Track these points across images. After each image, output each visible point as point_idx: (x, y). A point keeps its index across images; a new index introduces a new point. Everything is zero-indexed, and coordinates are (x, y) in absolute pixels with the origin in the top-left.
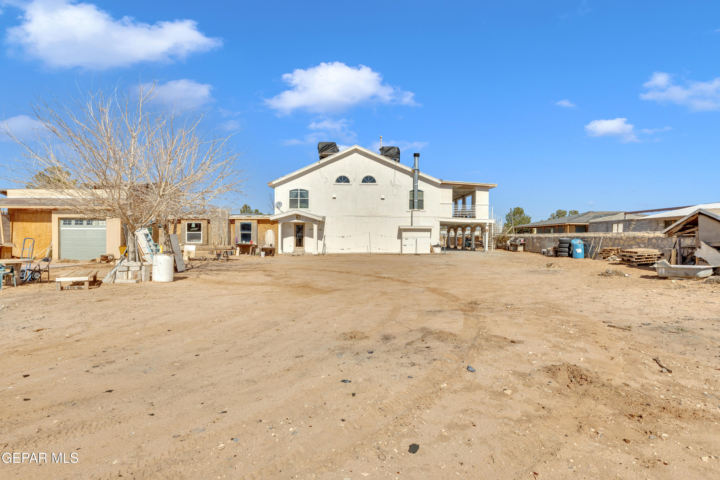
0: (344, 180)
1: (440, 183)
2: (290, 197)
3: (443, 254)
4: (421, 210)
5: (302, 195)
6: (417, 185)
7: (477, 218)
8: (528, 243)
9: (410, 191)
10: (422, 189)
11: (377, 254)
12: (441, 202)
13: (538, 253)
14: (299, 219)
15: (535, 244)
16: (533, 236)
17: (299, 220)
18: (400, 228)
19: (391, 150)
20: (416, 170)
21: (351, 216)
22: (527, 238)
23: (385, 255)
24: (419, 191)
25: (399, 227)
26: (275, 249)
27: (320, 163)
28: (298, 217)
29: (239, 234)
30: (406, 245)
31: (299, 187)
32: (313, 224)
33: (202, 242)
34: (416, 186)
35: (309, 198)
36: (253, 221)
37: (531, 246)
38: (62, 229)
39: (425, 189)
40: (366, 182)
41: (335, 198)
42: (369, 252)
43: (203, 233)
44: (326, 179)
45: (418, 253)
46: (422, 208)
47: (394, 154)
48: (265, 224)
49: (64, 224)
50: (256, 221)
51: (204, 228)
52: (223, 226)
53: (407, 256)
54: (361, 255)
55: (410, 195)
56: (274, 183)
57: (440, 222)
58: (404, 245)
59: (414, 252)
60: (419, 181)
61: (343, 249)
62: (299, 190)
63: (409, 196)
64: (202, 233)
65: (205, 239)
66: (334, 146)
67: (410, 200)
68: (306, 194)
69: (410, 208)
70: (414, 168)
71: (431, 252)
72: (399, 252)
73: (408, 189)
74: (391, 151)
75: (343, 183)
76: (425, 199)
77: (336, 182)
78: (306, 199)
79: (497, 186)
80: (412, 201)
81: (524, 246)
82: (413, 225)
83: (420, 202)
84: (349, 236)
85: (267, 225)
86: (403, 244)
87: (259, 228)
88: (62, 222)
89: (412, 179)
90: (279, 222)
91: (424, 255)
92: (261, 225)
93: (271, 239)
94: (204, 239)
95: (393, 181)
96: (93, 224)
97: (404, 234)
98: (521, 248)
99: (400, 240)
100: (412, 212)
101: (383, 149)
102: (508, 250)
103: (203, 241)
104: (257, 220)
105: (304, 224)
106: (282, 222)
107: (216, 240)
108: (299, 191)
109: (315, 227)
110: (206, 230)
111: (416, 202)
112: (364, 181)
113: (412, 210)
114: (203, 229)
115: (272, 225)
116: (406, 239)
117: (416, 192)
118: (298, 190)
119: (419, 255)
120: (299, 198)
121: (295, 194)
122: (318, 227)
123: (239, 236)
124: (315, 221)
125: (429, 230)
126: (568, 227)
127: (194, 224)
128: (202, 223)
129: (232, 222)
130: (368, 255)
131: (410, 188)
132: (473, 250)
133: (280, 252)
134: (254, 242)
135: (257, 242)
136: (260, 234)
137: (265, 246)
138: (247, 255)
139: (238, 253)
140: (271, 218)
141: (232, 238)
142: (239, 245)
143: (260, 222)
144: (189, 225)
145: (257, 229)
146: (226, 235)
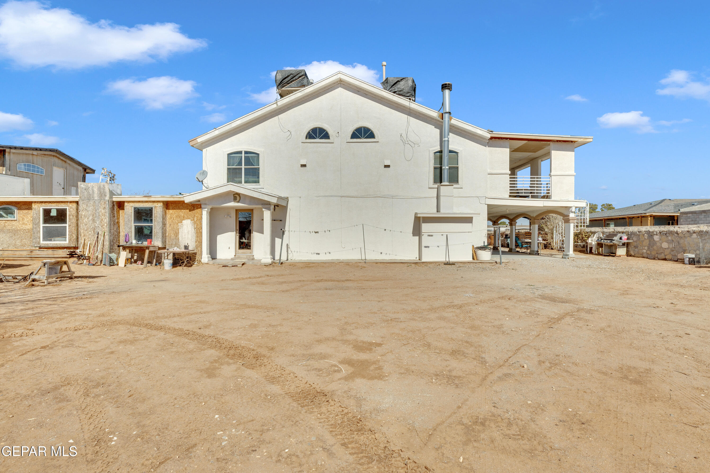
0: (320, 135)
1: (489, 136)
2: (228, 165)
3: (496, 262)
4: (455, 186)
5: (248, 161)
6: (448, 141)
7: (553, 198)
8: (636, 242)
9: (435, 153)
10: (456, 147)
11: (377, 263)
12: (489, 171)
13: (665, 259)
14: (238, 200)
15: (658, 244)
16: (651, 230)
17: (238, 202)
18: (419, 215)
19: (402, 83)
20: (446, 113)
21: (332, 196)
22: (633, 233)
23: (392, 264)
24: (451, 152)
25: (416, 214)
26: (195, 254)
27: (277, 105)
28: (236, 197)
29: (131, 228)
30: (428, 247)
31: (244, 148)
32: (263, 210)
33: (67, 242)
34: (446, 143)
35: (261, 166)
36: (155, 204)
37: (646, 248)
39: (461, 149)
40: (358, 137)
41: (304, 166)
43: (69, 226)
44: (289, 133)
45: (451, 260)
46: (457, 182)
47: (406, 90)
48: (178, 210)
50: (162, 204)
51: (71, 217)
52: (100, 214)
53: (429, 265)
54: (348, 264)
55: (435, 159)
56: (200, 140)
57: (489, 206)
58: (426, 247)
59: (442, 259)
60: (450, 134)
61: (319, 254)
62: (243, 153)
63: (432, 161)
64: (67, 225)
65: (73, 237)
66: (302, 75)
67: (435, 168)
68: (255, 159)
69: (435, 182)
70: (442, 111)
71: (473, 259)
72: (415, 259)
73: (431, 149)
74: (401, 85)
75: (317, 140)
76: (460, 166)
77: (306, 138)
78: (256, 168)
79: (591, 140)
80: (438, 171)
81: (627, 247)
82: (442, 211)
83: (452, 170)
84: (326, 230)
85: (182, 212)
86: (424, 244)
87: (168, 216)
89: (438, 131)
90: (202, 206)
91: (461, 265)
92: (171, 211)
93: (190, 236)
94: (70, 235)
95: (404, 136)
97: (425, 227)
98: (621, 251)
99: (417, 238)
100: (438, 189)
101: (387, 82)
102: (591, 252)
103: (70, 240)
104: (163, 202)
105: (252, 210)
106: (210, 207)
107: (88, 238)
108: (243, 155)
109: (267, 215)
110: (74, 221)
111: (446, 171)
112: (354, 135)
113: (439, 184)
114: (69, 219)
115: (190, 211)
116: (429, 235)
117: (446, 154)
118: (240, 152)
119: (453, 264)
120: (243, 167)
121: (237, 161)
122: (272, 215)
123: (131, 232)
124: (266, 204)
125: (468, 220)
126: (649, 219)
127: (55, 211)
128: (68, 208)
129: (121, 205)
130: (360, 264)
131: (435, 146)
132: (536, 254)
133: (205, 257)
134: (157, 242)
135: (164, 242)
136: (168, 228)
137: (176, 250)
138: (138, 266)
139: (122, 262)
140: (188, 199)
141: (122, 234)
142: (124, 248)
143: (168, 205)
144: (47, 212)
145: (164, 218)
146: (106, 229)
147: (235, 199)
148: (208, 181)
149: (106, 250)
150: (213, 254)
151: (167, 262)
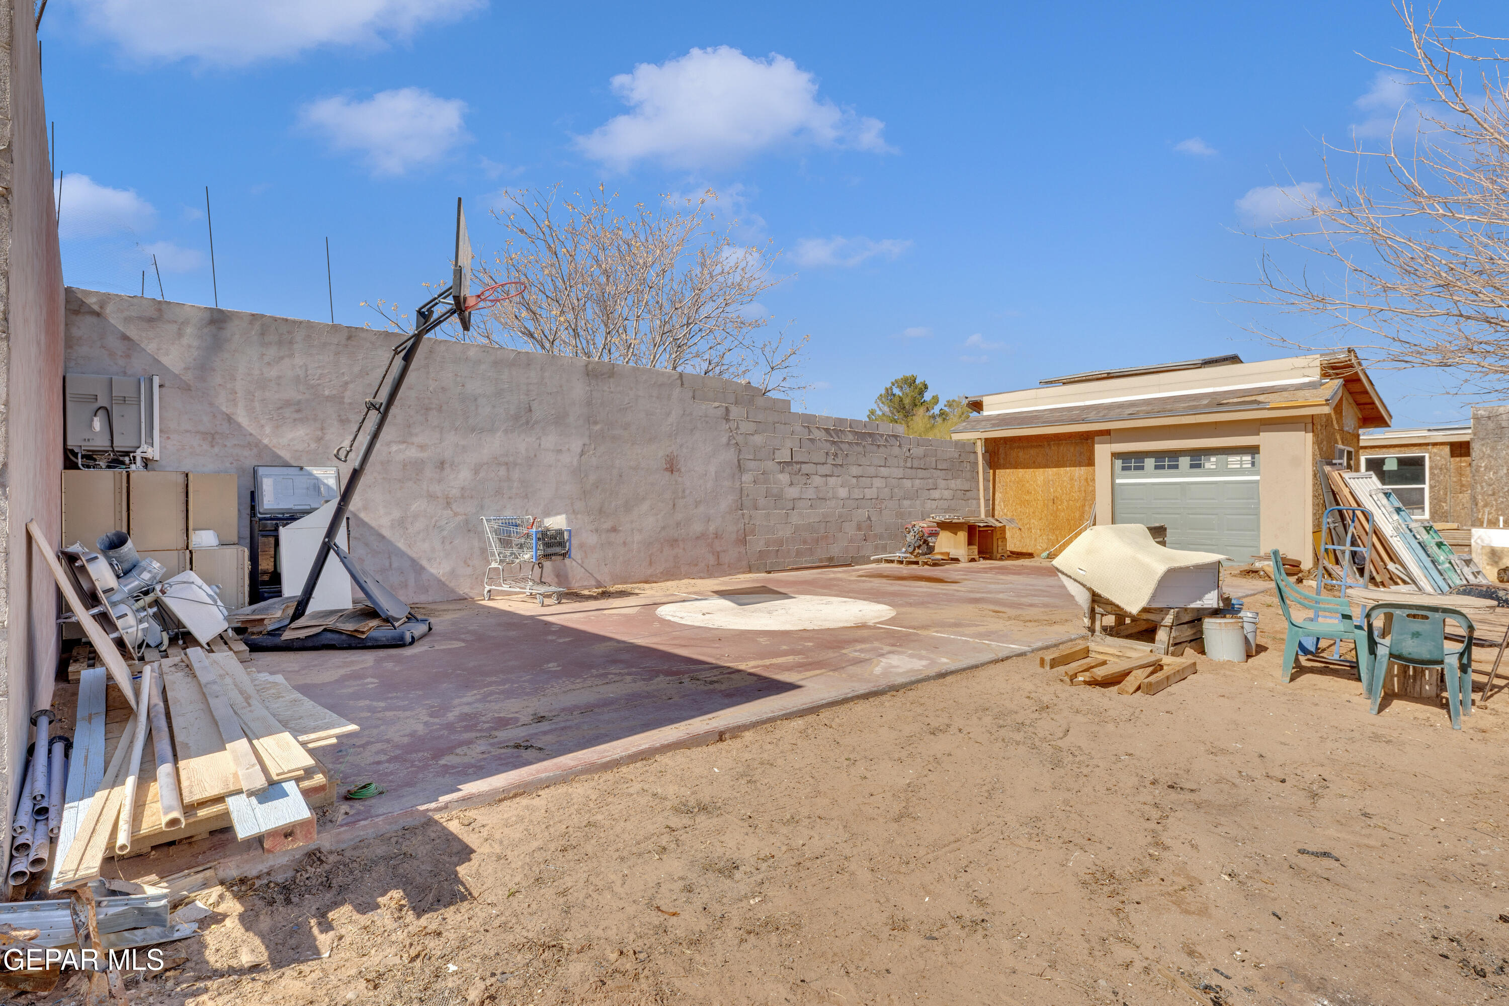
38: (1118, 481)
43: (1431, 487)
49: (1124, 468)
51: (1437, 471)
64: (1426, 486)
65: (1441, 507)
88: (1119, 463)
94: (1435, 505)
96: (1207, 465)
103: (1433, 513)
107: (1498, 510)
110: (1444, 477)
114: (1431, 474)
127: (1395, 462)
128: (1427, 455)
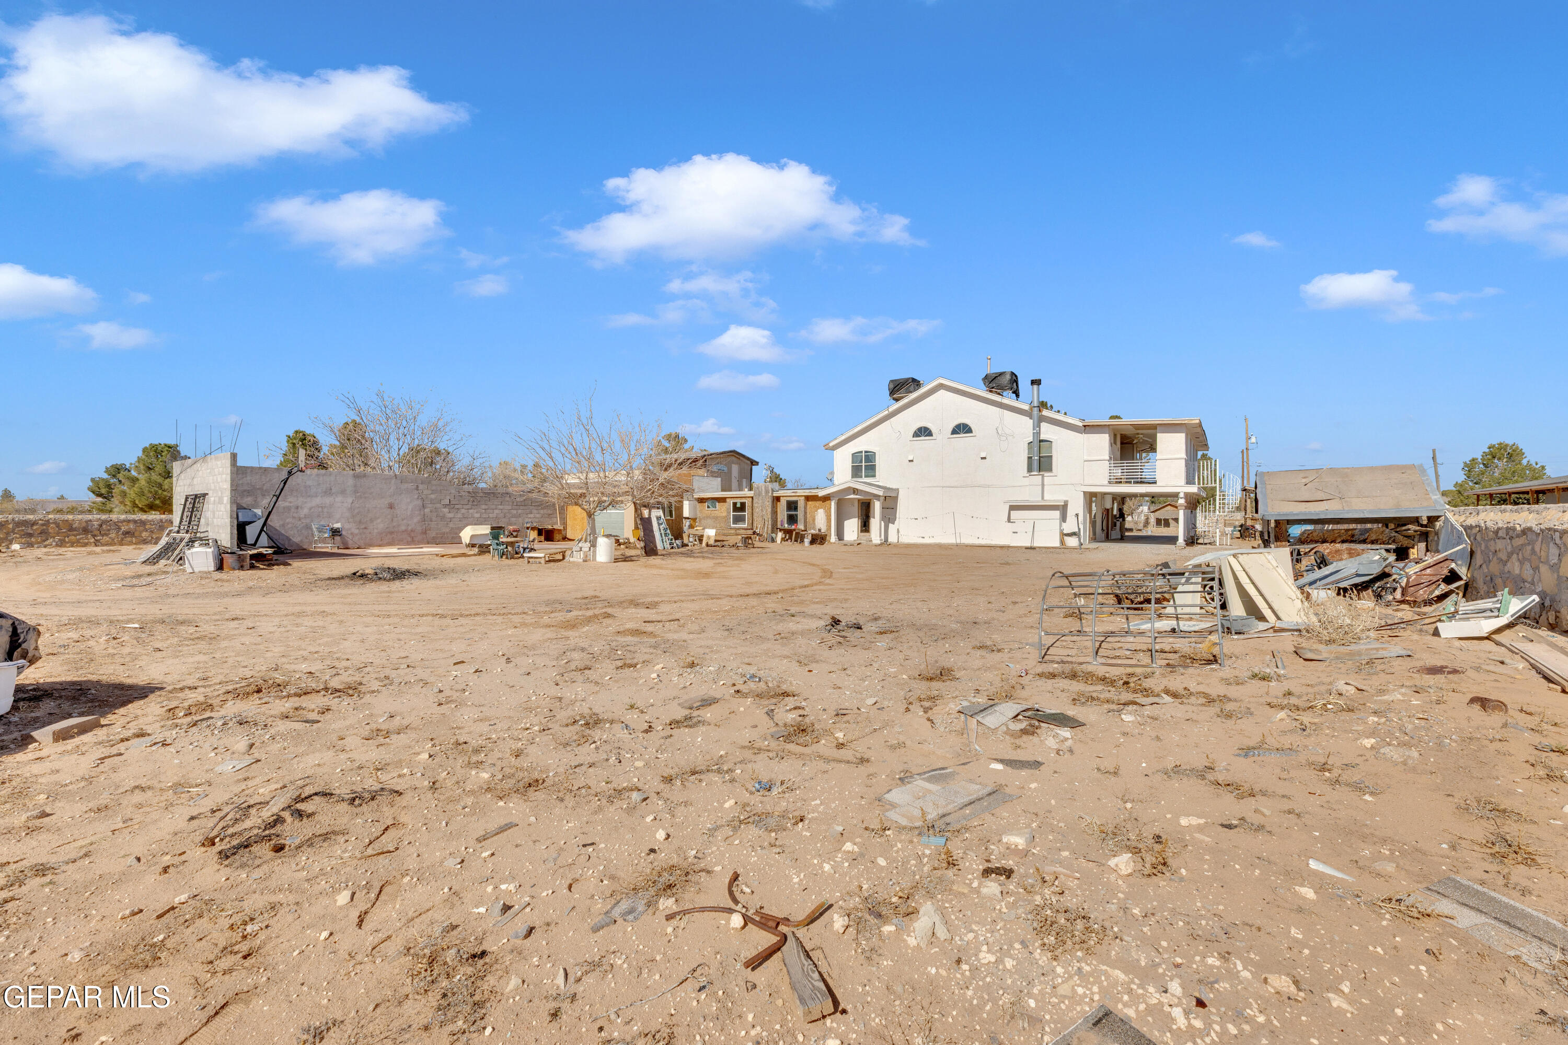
0: (924, 433)
2: (852, 463)
4: (1047, 474)
5: (868, 460)
6: (1039, 432)
7: (1159, 483)
9: (1029, 443)
12: (1086, 458)
14: (856, 493)
17: (858, 495)
18: (1012, 504)
19: (1000, 378)
20: (1035, 406)
21: (934, 487)
24: (1043, 441)
25: (1006, 502)
26: (827, 535)
28: (855, 491)
29: (784, 516)
30: (1016, 533)
31: (866, 447)
32: (876, 500)
33: (747, 525)
34: (1036, 434)
35: (877, 463)
36: (800, 498)
41: (912, 461)
42: (958, 541)
44: (899, 434)
45: (1036, 545)
46: (1050, 470)
48: (815, 502)
50: (804, 498)
51: (749, 508)
52: (766, 506)
55: (1029, 448)
56: (834, 443)
57: (1085, 492)
58: (1014, 533)
59: (1028, 545)
61: (923, 537)
62: (865, 452)
63: (1026, 451)
64: (747, 514)
67: (1029, 458)
68: (872, 457)
69: (1028, 472)
70: (1032, 405)
71: (1060, 545)
73: (1025, 440)
75: (923, 438)
76: (1055, 454)
77: (913, 437)
78: (873, 465)
80: (1031, 460)
83: (1043, 459)
84: (924, 517)
85: (818, 503)
87: (808, 507)
90: (831, 499)
91: (1045, 549)
92: (810, 503)
93: (823, 522)
94: (749, 521)
97: (1017, 514)
99: (1010, 523)
100: (1030, 477)
104: (805, 496)
105: (868, 501)
106: (837, 499)
107: (759, 523)
108: (865, 454)
109: (880, 505)
110: (750, 510)
111: (1036, 461)
113: (1031, 474)
114: (747, 509)
115: (823, 503)
116: (1019, 521)
117: (1035, 443)
118: (861, 452)
119: (1036, 548)
120: (864, 464)
121: (860, 458)
122: (884, 505)
123: (785, 519)
124: (877, 497)
125: (1060, 508)
127: (739, 503)
128: (745, 501)
129: (778, 499)
131: (1028, 437)
133: (833, 538)
134: (801, 526)
135: (805, 526)
136: (808, 516)
137: (813, 532)
138: (789, 542)
139: (779, 539)
140: (821, 493)
141: (779, 520)
142: (781, 530)
143: (808, 498)
144: (735, 504)
145: (805, 508)
146: (770, 516)
147: (854, 493)
148: (837, 480)
149: (770, 532)
150: (840, 536)
151: (807, 541)
